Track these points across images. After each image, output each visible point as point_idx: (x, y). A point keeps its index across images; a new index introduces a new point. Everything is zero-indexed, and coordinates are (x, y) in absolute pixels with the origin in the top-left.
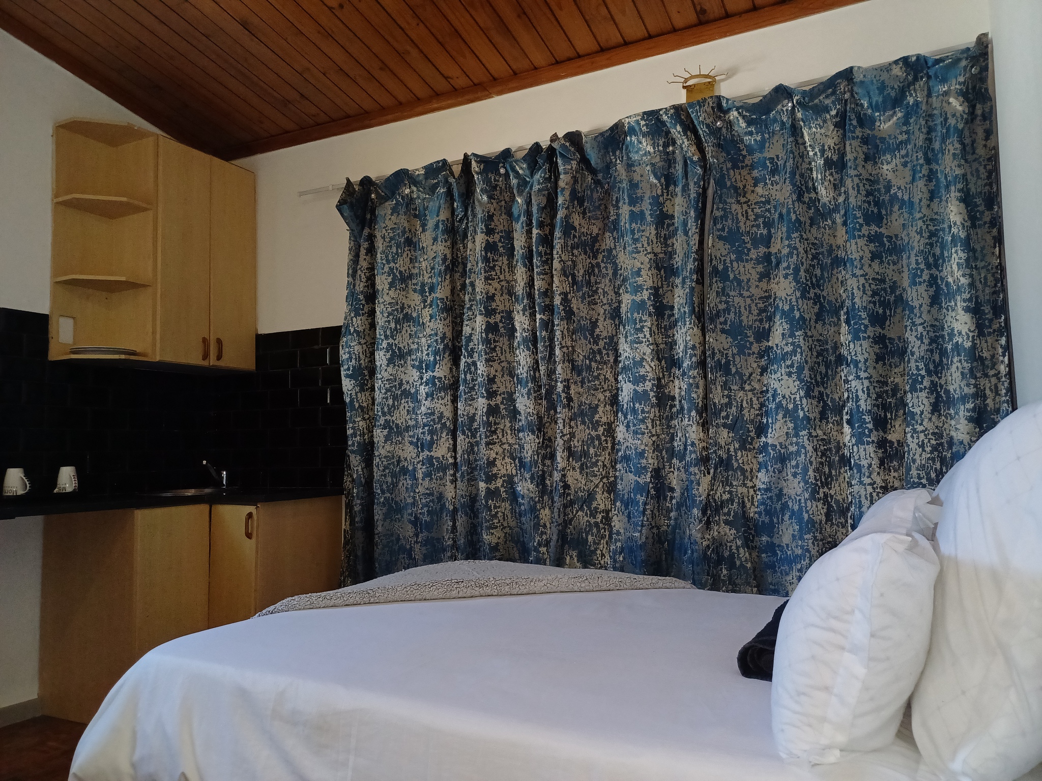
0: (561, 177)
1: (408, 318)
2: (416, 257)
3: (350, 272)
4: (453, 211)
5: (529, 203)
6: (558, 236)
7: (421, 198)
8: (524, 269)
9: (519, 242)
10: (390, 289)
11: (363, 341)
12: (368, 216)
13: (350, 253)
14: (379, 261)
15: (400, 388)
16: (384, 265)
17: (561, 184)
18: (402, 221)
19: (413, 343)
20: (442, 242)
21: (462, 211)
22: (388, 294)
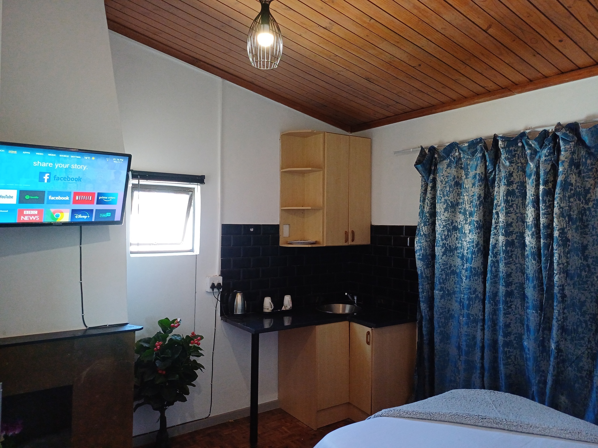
0: (562, 153)
1: (455, 228)
2: (461, 193)
3: (422, 199)
4: (486, 167)
5: (538, 167)
6: (558, 192)
7: (466, 158)
8: (533, 209)
9: (530, 192)
10: (444, 212)
11: (428, 240)
12: (433, 168)
13: (422, 188)
14: (438, 195)
15: (450, 269)
16: (441, 198)
17: (562, 158)
18: (453, 172)
19: (458, 243)
20: (478, 187)
21: (491, 168)
22: (443, 215)
